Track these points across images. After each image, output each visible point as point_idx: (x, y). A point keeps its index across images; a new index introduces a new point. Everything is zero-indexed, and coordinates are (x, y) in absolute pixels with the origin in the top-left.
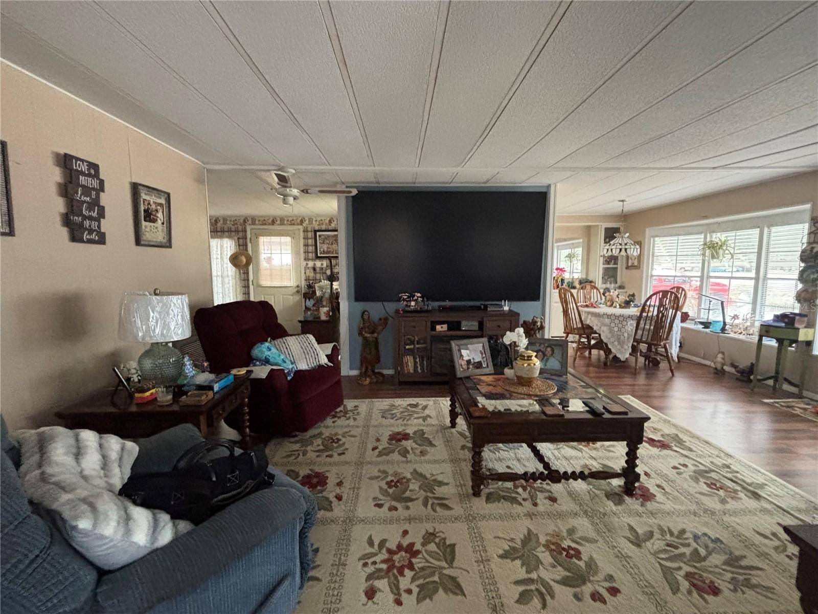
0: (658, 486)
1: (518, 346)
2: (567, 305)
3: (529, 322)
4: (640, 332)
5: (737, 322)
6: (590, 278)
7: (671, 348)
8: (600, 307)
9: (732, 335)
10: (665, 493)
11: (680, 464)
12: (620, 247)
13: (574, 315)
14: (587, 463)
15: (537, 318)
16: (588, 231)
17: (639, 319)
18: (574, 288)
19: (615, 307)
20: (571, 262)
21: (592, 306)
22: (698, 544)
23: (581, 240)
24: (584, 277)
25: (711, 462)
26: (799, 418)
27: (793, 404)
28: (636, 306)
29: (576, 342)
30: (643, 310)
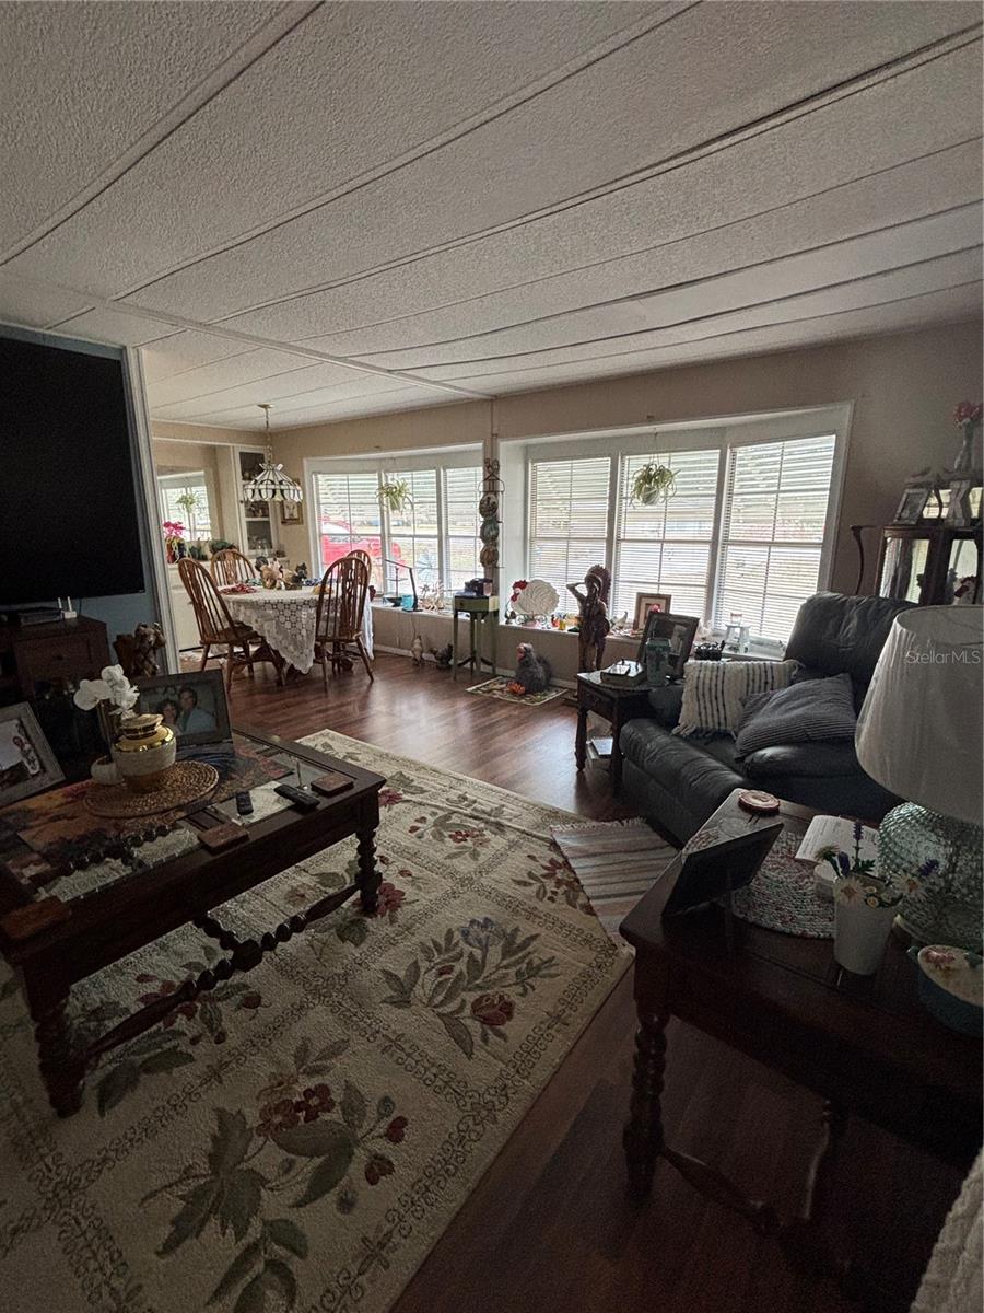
0: (403, 873)
1: (117, 707)
2: (198, 593)
3: (129, 635)
4: (323, 624)
5: (429, 594)
6: (229, 540)
7: (365, 642)
8: (255, 591)
9: (425, 612)
10: (414, 881)
11: (416, 820)
12: (273, 487)
13: (213, 608)
14: (295, 885)
15: (145, 626)
16: (212, 457)
17: (319, 604)
18: (205, 558)
19: (280, 588)
20: (188, 512)
21: (242, 589)
22: (470, 945)
23: (202, 473)
24: (218, 538)
25: (447, 799)
26: (501, 703)
27: (490, 687)
28: (309, 584)
29: (225, 656)
30: (322, 591)
